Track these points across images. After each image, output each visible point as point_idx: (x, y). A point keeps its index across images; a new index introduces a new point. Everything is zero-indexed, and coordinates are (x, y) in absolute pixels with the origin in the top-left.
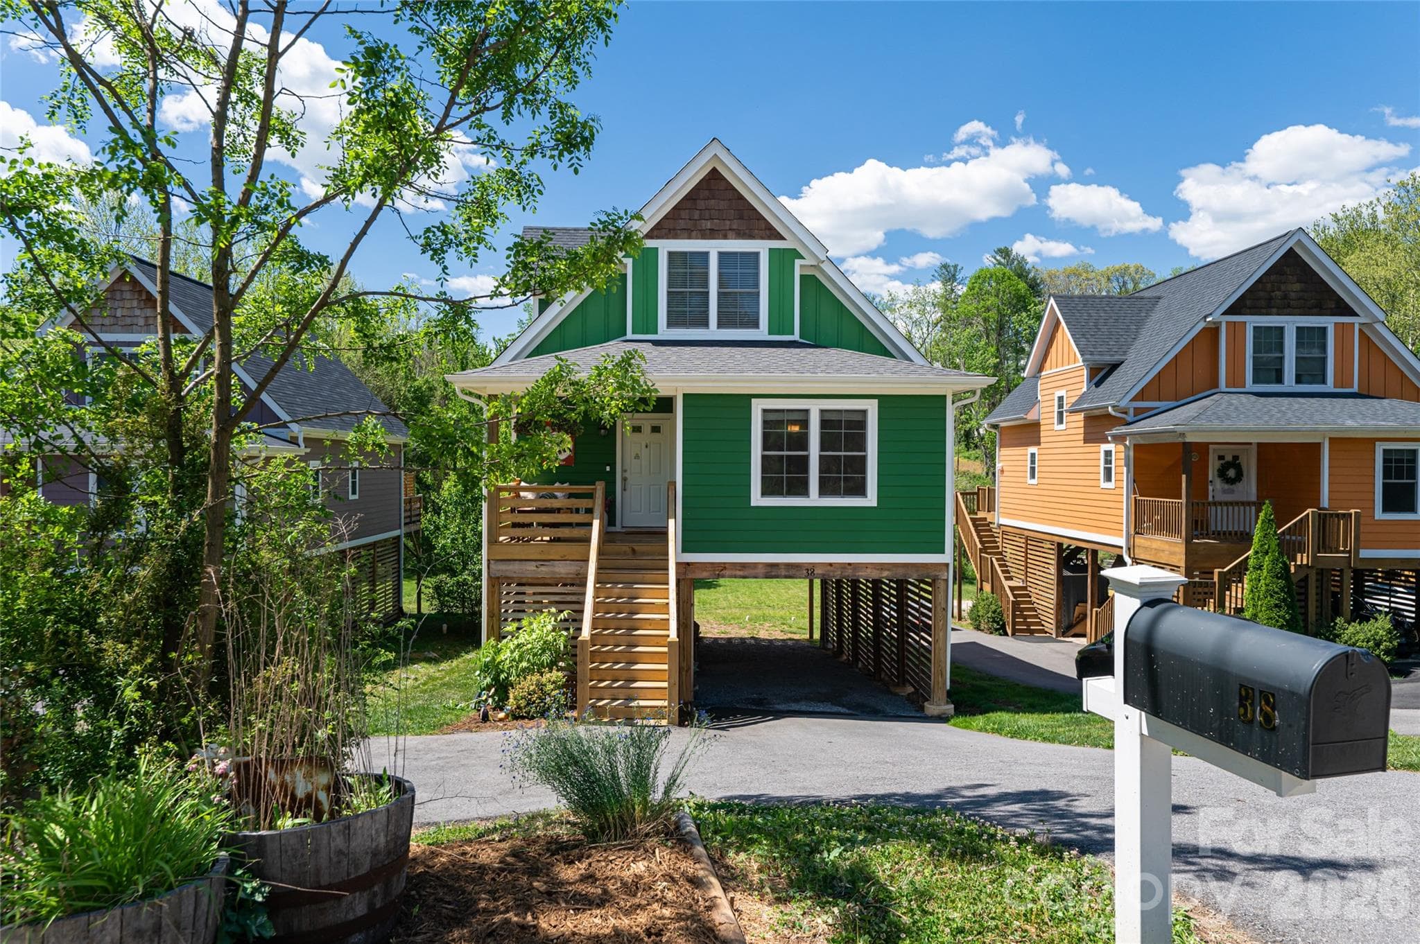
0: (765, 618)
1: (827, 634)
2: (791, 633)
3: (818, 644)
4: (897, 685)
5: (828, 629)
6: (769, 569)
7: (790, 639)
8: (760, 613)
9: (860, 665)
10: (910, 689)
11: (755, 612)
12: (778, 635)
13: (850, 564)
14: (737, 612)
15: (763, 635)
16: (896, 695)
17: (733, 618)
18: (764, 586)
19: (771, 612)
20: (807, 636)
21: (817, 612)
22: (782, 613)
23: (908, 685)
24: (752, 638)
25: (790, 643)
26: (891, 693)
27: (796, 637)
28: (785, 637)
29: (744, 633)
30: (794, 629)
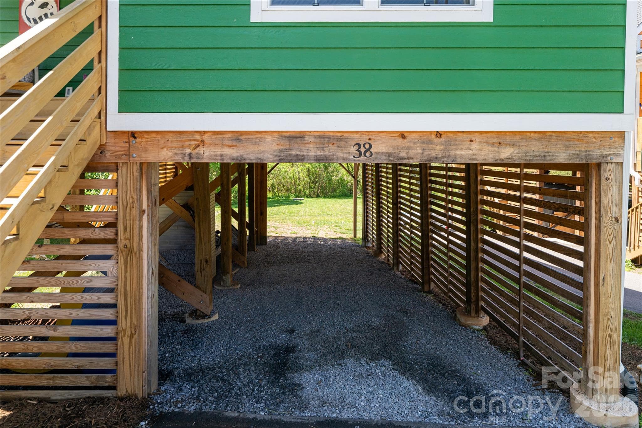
0: (326, 222)
1: (368, 236)
2: (341, 233)
3: (361, 242)
4: (468, 313)
5: (368, 232)
6: (285, 144)
7: (339, 238)
8: (322, 218)
9: (401, 267)
10: (485, 320)
11: (319, 218)
12: (332, 235)
13: (439, 134)
14: (308, 218)
15: (322, 235)
16: (466, 327)
17: (304, 222)
18: (328, 204)
19: (330, 218)
20: (352, 236)
21: (360, 219)
22: (336, 219)
23: (482, 313)
24: (314, 237)
25: (339, 241)
26: (461, 325)
27: (344, 236)
28: (336, 236)
29: (307, 233)
30: (342, 231)
